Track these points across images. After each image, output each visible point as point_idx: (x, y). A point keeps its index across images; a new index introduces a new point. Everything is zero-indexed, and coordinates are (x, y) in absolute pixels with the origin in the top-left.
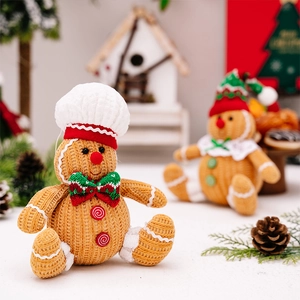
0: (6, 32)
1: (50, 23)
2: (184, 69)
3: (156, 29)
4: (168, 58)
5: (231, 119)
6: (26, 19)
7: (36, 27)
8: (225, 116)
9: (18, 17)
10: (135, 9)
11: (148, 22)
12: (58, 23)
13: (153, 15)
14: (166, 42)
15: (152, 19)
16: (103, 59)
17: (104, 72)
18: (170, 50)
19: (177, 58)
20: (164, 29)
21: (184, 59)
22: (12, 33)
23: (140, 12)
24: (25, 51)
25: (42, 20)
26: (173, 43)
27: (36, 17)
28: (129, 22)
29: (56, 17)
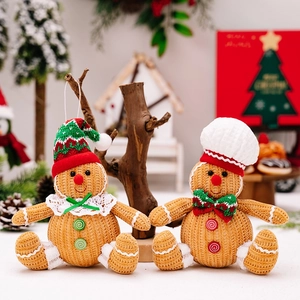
0: (26, 74)
1: (63, 67)
2: (179, 108)
3: (155, 72)
4: (165, 97)
5: (88, 173)
6: (43, 64)
7: (51, 71)
8: (80, 171)
9: (36, 61)
10: (136, 56)
11: (148, 66)
12: (70, 69)
13: (151, 60)
14: (163, 84)
15: (151, 64)
16: (108, 99)
17: (109, 110)
18: (167, 91)
19: (172, 98)
20: (161, 73)
21: (178, 99)
22: (31, 75)
23: (141, 58)
24: (40, 91)
25: (57, 65)
26: (169, 85)
27: (52, 62)
28: (132, 67)
29: (68, 62)
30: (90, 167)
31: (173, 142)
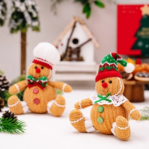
0: (15, 28)
1: (35, 24)
2: (97, 45)
3: (84, 27)
4: (90, 40)
5: (111, 82)
6: (24, 22)
7: (29, 26)
8: (107, 80)
9: (21, 21)
10: (75, 18)
11: (81, 23)
12: (39, 24)
13: (83, 20)
14: (89, 33)
15: (82, 22)
16: (60, 41)
17: (60, 47)
18: (91, 36)
19: (94, 40)
20: (88, 27)
21: (97, 41)
22: (18, 28)
23: (77, 19)
25: (32, 22)
26: (92, 34)
27: (29, 21)
28: (72, 24)
29: (38, 21)
30: (112, 79)
31: (94, 63)
